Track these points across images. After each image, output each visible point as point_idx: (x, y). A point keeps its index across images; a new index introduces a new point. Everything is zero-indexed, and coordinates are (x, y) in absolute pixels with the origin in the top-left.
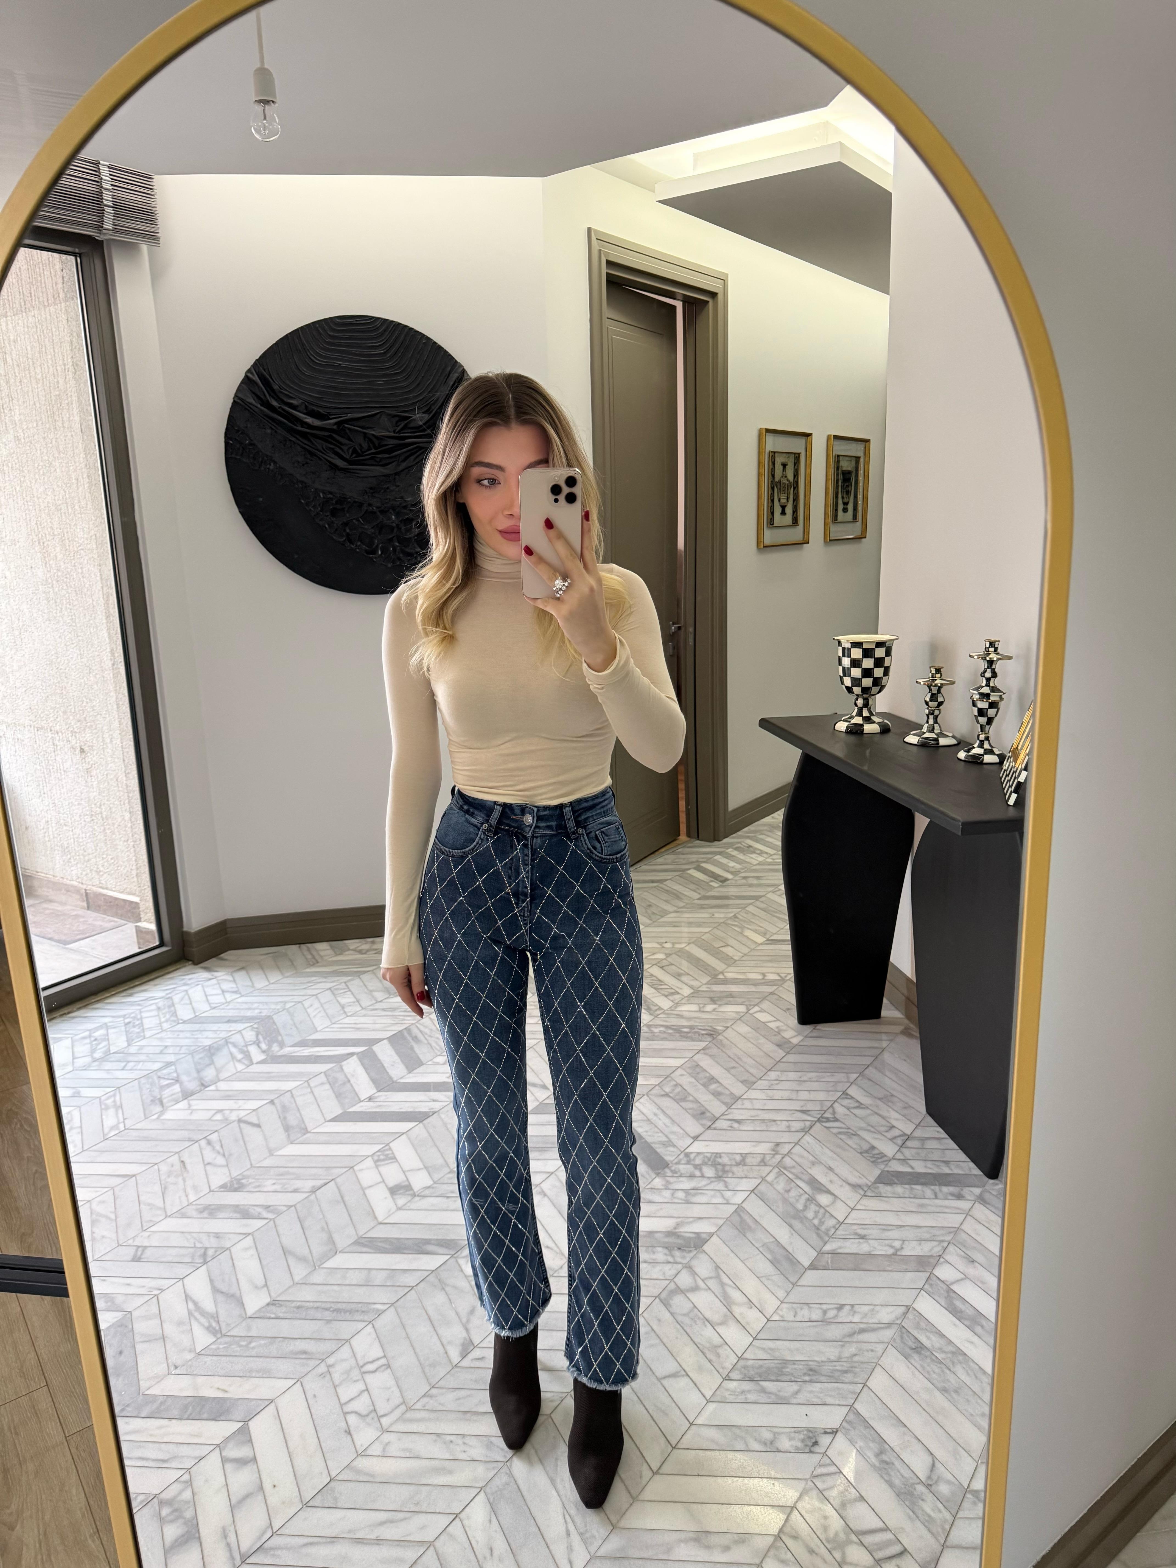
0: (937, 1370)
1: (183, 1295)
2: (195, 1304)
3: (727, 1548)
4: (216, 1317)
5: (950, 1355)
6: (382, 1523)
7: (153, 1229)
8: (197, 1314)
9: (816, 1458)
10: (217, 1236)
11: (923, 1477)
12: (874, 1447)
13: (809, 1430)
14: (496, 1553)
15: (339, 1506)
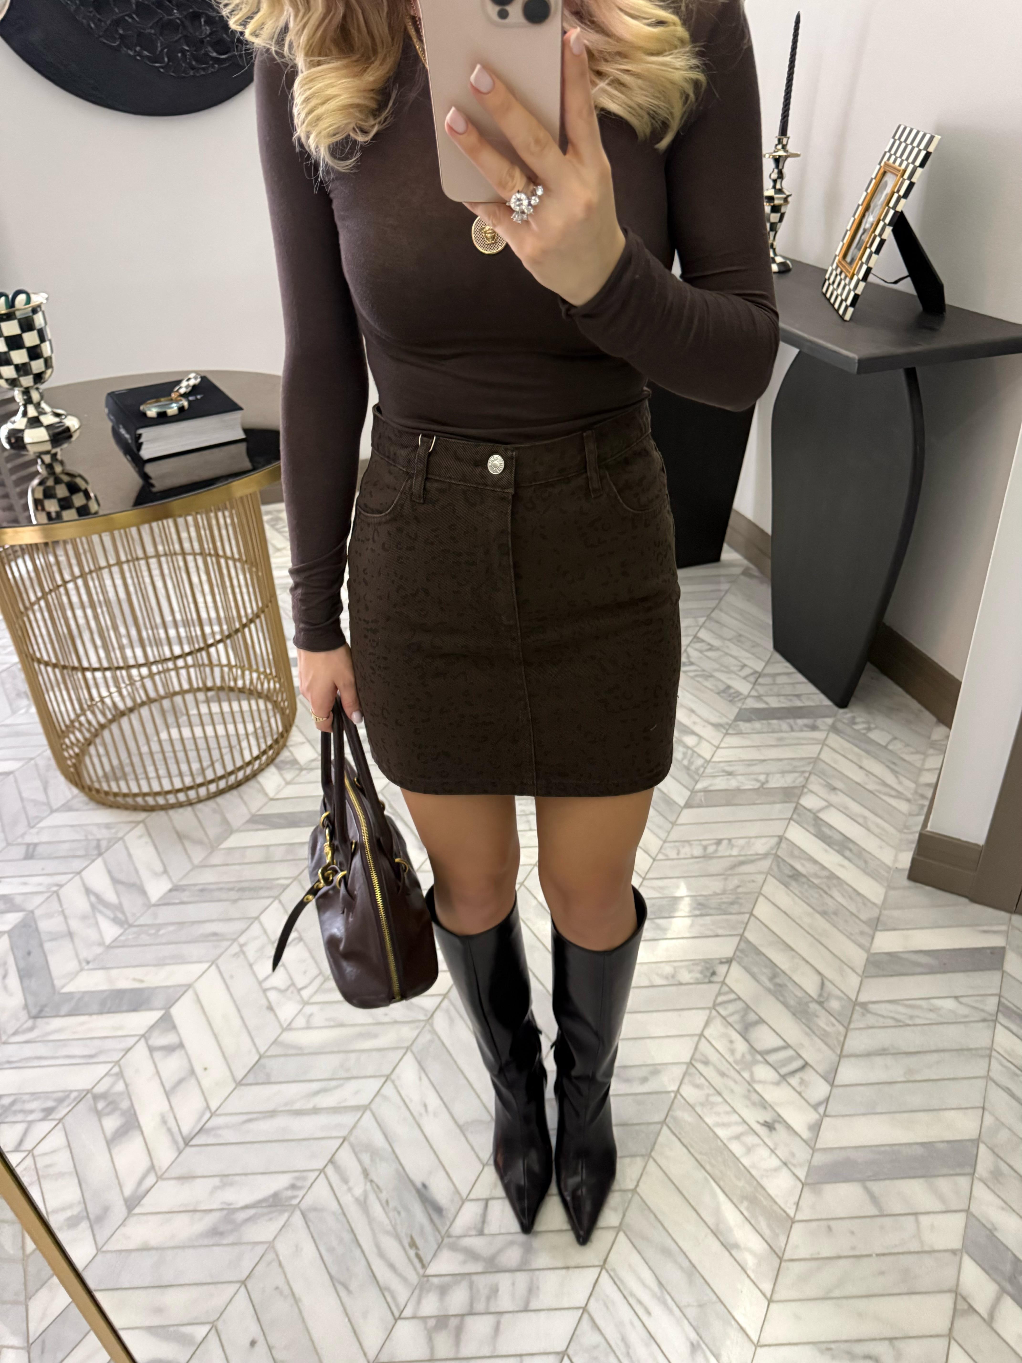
0: (816, 896)
1: (83, 890)
2: (97, 896)
3: (644, 1080)
4: (119, 907)
5: (825, 880)
6: (316, 1093)
7: (41, 825)
8: (101, 907)
9: (715, 988)
10: (108, 826)
11: (814, 994)
12: (767, 971)
13: (706, 961)
14: (430, 1108)
15: (273, 1080)
